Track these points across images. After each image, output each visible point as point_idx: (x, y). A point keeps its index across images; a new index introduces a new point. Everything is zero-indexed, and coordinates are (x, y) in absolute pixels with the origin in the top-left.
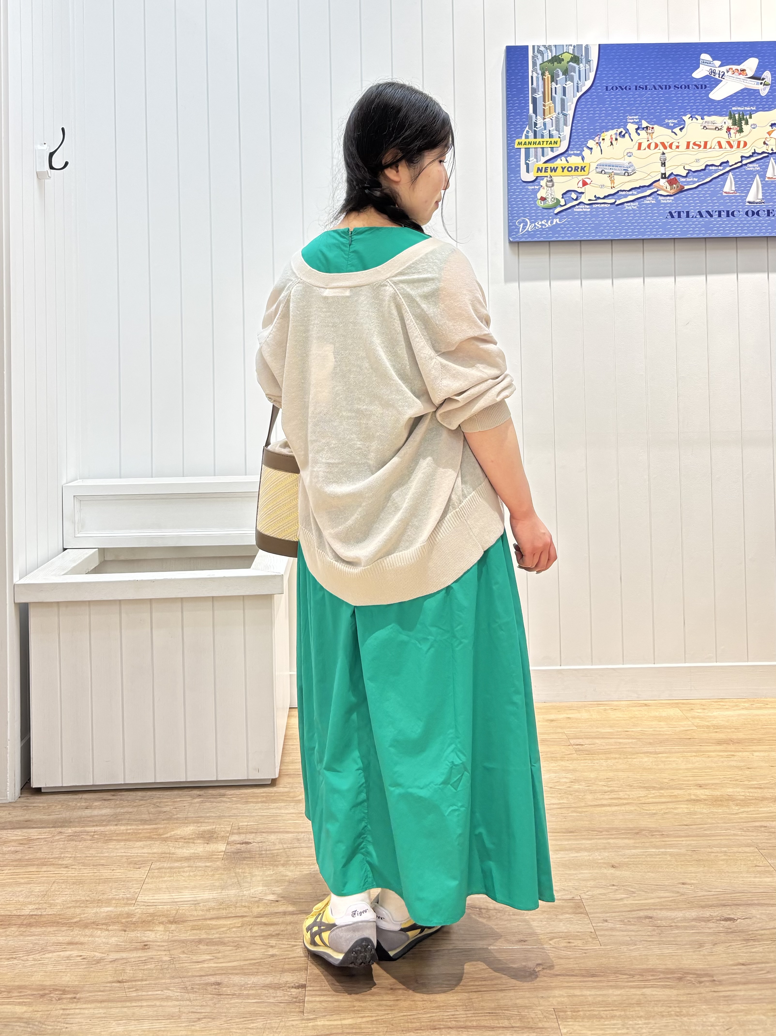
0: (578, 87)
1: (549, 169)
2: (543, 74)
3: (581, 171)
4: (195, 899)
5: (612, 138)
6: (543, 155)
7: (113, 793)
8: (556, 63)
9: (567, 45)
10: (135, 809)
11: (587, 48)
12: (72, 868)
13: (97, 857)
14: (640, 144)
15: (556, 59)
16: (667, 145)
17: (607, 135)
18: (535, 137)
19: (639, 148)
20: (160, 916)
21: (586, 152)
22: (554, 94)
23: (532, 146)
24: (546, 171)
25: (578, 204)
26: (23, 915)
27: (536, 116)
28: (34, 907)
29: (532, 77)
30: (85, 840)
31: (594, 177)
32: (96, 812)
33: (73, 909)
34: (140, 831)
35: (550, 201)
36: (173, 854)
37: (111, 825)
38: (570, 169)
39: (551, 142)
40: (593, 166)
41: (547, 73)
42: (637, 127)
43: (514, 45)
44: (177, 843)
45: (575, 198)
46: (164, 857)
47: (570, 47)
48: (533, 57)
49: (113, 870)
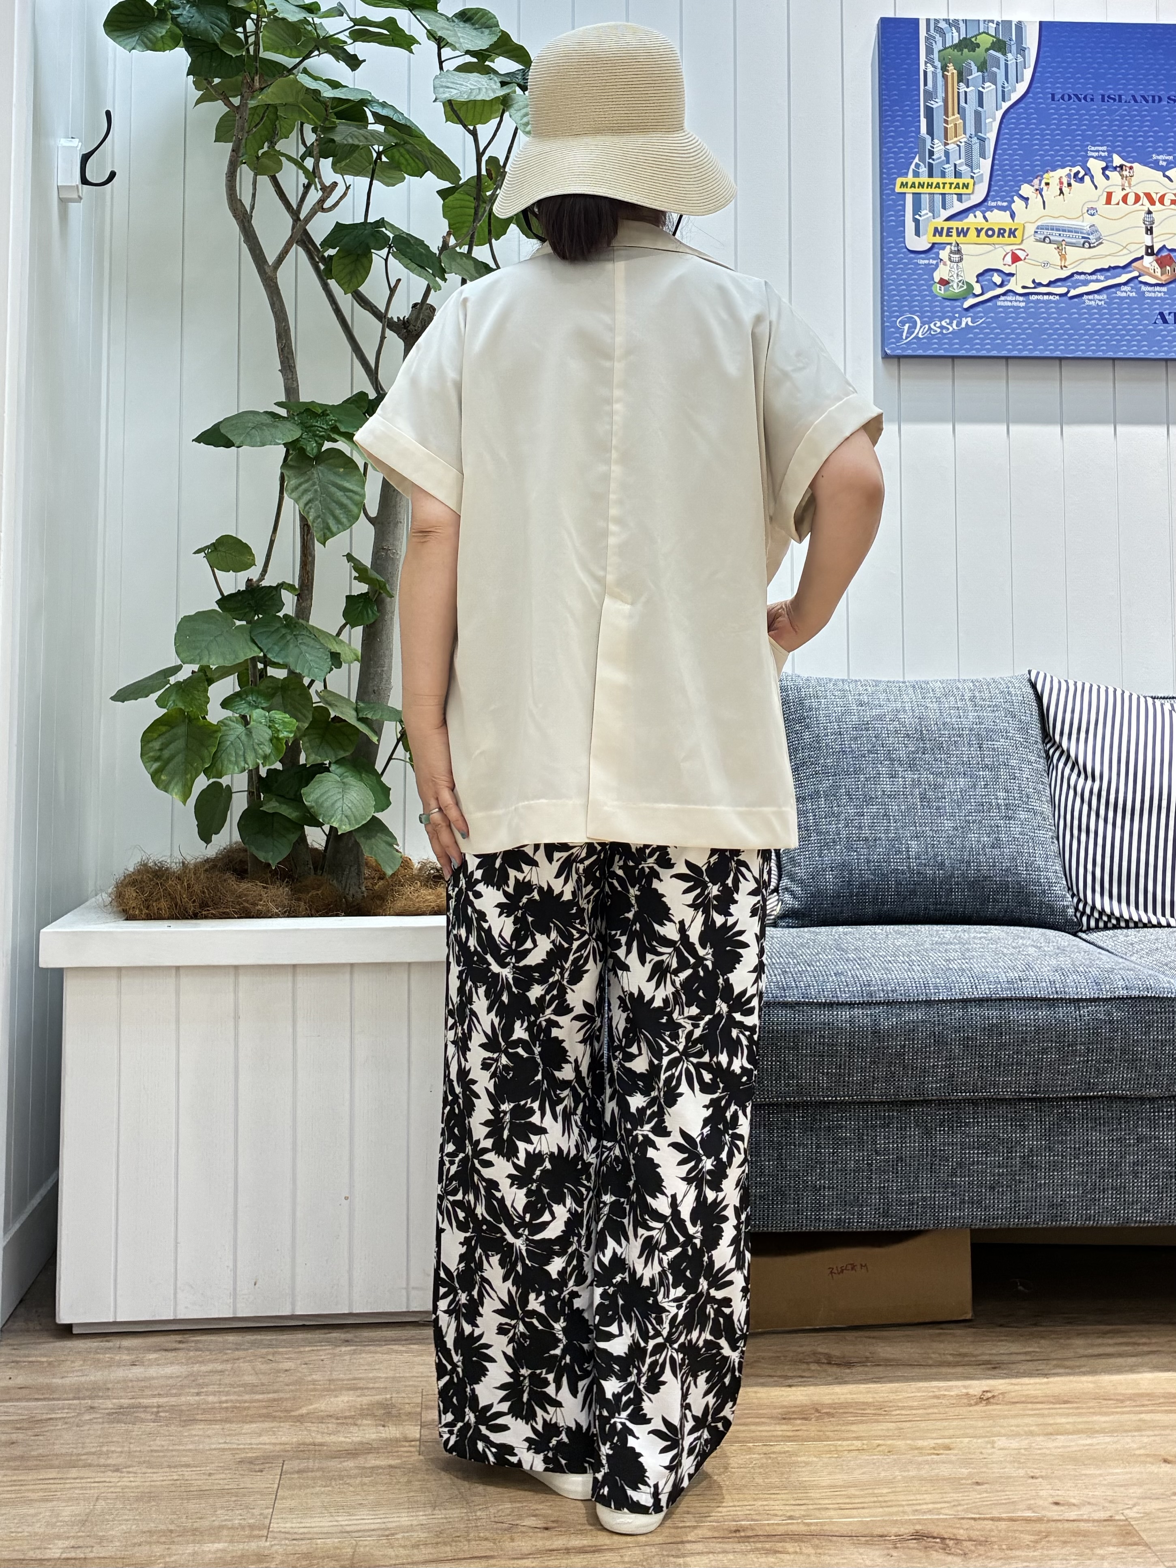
0: (1003, 92)
1: (954, 231)
2: (944, 68)
3: (1009, 236)
4: (383, 1526)
5: (1061, 183)
6: (944, 207)
7: (178, 1338)
8: (966, 50)
9: (985, 21)
10: (229, 1366)
11: (1020, 26)
12: (129, 1472)
13: (172, 1450)
14: (1109, 195)
15: (967, 44)
16: (1156, 198)
17: (1055, 176)
18: (931, 175)
19: (1108, 201)
20: (323, 1558)
21: (1018, 205)
22: (962, 103)
23: (925, 190)
24: (949, 234)
25: (1004, 294)
26: (48, 1560)
27: (933, 139)
28: (67, 1543)
29: (925, 73)
30: (143, 1421)
31: (1031, 246)
32: (153, 1371)
33: (147, 1547)
34: (247, 1405)
35: (955, 286)
36: (321, 1444)
37: (188, 1394)
38: (990, 233)
39: (958, 184)
40: (1030, 229)
41: (951, 67)
42: (1104, 164)
43: (891, 15)
44: (323, 1426)
45: (998, 283)
46: (303, 1450)
47: (991, 24)
48: (927, 39)
49: (210, 1474)
